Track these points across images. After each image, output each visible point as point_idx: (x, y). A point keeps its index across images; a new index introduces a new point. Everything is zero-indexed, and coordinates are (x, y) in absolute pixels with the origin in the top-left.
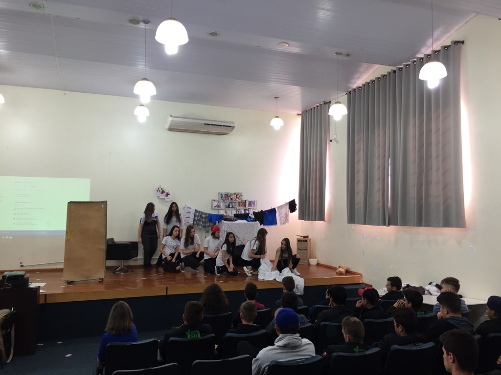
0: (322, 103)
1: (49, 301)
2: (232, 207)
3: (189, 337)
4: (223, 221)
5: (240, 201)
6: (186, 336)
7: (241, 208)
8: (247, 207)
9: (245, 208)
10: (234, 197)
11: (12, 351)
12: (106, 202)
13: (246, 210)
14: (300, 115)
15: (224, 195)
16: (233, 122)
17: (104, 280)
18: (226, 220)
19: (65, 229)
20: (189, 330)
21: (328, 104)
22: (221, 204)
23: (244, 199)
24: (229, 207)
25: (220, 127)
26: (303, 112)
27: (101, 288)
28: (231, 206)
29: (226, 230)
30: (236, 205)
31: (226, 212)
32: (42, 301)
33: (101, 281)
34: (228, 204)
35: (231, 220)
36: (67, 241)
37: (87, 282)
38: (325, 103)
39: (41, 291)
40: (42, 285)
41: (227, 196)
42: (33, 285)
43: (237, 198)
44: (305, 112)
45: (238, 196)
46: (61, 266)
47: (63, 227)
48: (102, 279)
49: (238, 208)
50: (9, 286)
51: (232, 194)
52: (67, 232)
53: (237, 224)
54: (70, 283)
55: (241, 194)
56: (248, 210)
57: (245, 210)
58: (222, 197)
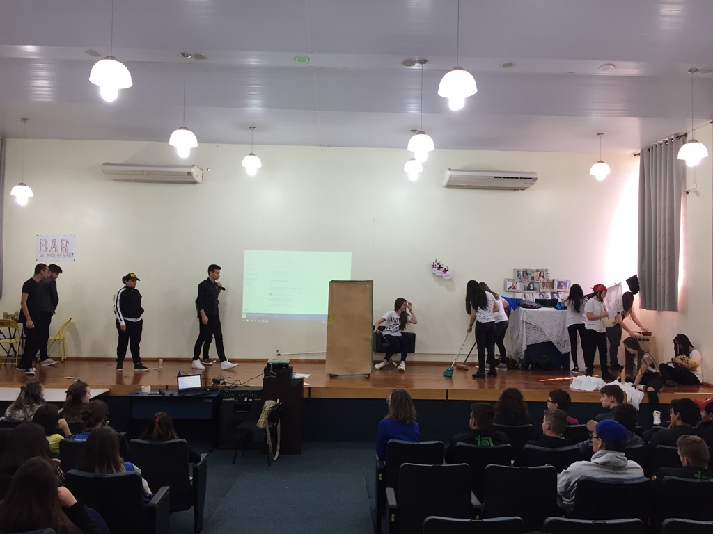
0: (673, 137)
1: (313, 396)
2: (533, 290)
3: (479, 443)
4: (521, 308)
5: (545, 280)
6: (476, 443)
7: (547, 290)
8: (556, 289)
9: (552, 291)
10: (536, 275)
11: (278, 448)
12: (371, 282)
13: (555, 293)
14: (639, 154)
15: (521, 273)
16: (534, 173)
17: (371, 376)
18: (525, 306)
19: (327, 313)
20: (479, 436)
21: (682, 138)
22: (518, 285)
23: (551, 278)
24: (528, 288)
25: (517, 180)
26: (642, 151)
27: (368, 385)
28: (532, 288)
29: (525, 320)
30: (539, 286)
31: (525, 296)
32: (306, 395)
33: (367, 377)
34: (527, 284)
35: (532, 307)
36: (329, 327)
37: (351, 378)
38: (678, 137)
39: (305, 384)
40: (307, 376)
41: (526, 273)
42: (297, 376)
43: (540, 276)
44: (647, 151)
45: (541, 273)
46: (323, 358)
47: (325, 311)
48: (369, 375)
49: (542, 290)
50: (273, 374)
51: (533, 271)
52: (329, 317)
53: (540, 312)
54: (333, 377)
55: (546, 270)
56: (557, 294)
57: (552, 293)
58: (518, 276)
